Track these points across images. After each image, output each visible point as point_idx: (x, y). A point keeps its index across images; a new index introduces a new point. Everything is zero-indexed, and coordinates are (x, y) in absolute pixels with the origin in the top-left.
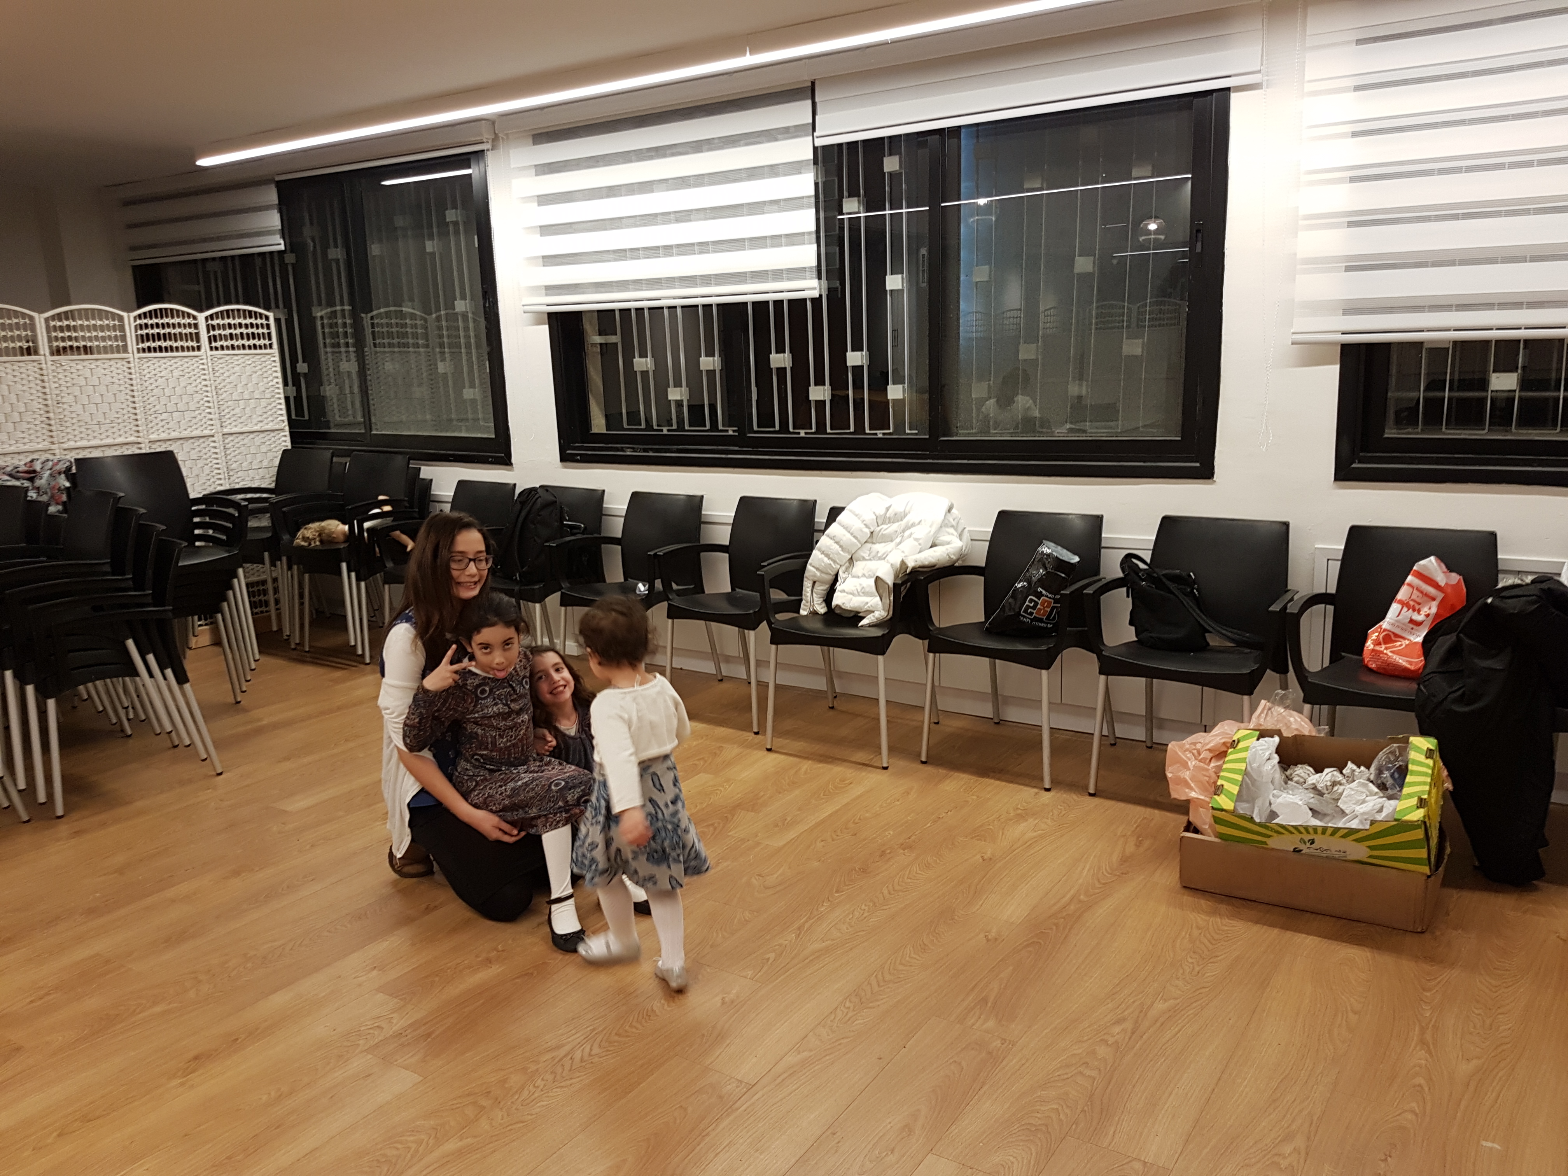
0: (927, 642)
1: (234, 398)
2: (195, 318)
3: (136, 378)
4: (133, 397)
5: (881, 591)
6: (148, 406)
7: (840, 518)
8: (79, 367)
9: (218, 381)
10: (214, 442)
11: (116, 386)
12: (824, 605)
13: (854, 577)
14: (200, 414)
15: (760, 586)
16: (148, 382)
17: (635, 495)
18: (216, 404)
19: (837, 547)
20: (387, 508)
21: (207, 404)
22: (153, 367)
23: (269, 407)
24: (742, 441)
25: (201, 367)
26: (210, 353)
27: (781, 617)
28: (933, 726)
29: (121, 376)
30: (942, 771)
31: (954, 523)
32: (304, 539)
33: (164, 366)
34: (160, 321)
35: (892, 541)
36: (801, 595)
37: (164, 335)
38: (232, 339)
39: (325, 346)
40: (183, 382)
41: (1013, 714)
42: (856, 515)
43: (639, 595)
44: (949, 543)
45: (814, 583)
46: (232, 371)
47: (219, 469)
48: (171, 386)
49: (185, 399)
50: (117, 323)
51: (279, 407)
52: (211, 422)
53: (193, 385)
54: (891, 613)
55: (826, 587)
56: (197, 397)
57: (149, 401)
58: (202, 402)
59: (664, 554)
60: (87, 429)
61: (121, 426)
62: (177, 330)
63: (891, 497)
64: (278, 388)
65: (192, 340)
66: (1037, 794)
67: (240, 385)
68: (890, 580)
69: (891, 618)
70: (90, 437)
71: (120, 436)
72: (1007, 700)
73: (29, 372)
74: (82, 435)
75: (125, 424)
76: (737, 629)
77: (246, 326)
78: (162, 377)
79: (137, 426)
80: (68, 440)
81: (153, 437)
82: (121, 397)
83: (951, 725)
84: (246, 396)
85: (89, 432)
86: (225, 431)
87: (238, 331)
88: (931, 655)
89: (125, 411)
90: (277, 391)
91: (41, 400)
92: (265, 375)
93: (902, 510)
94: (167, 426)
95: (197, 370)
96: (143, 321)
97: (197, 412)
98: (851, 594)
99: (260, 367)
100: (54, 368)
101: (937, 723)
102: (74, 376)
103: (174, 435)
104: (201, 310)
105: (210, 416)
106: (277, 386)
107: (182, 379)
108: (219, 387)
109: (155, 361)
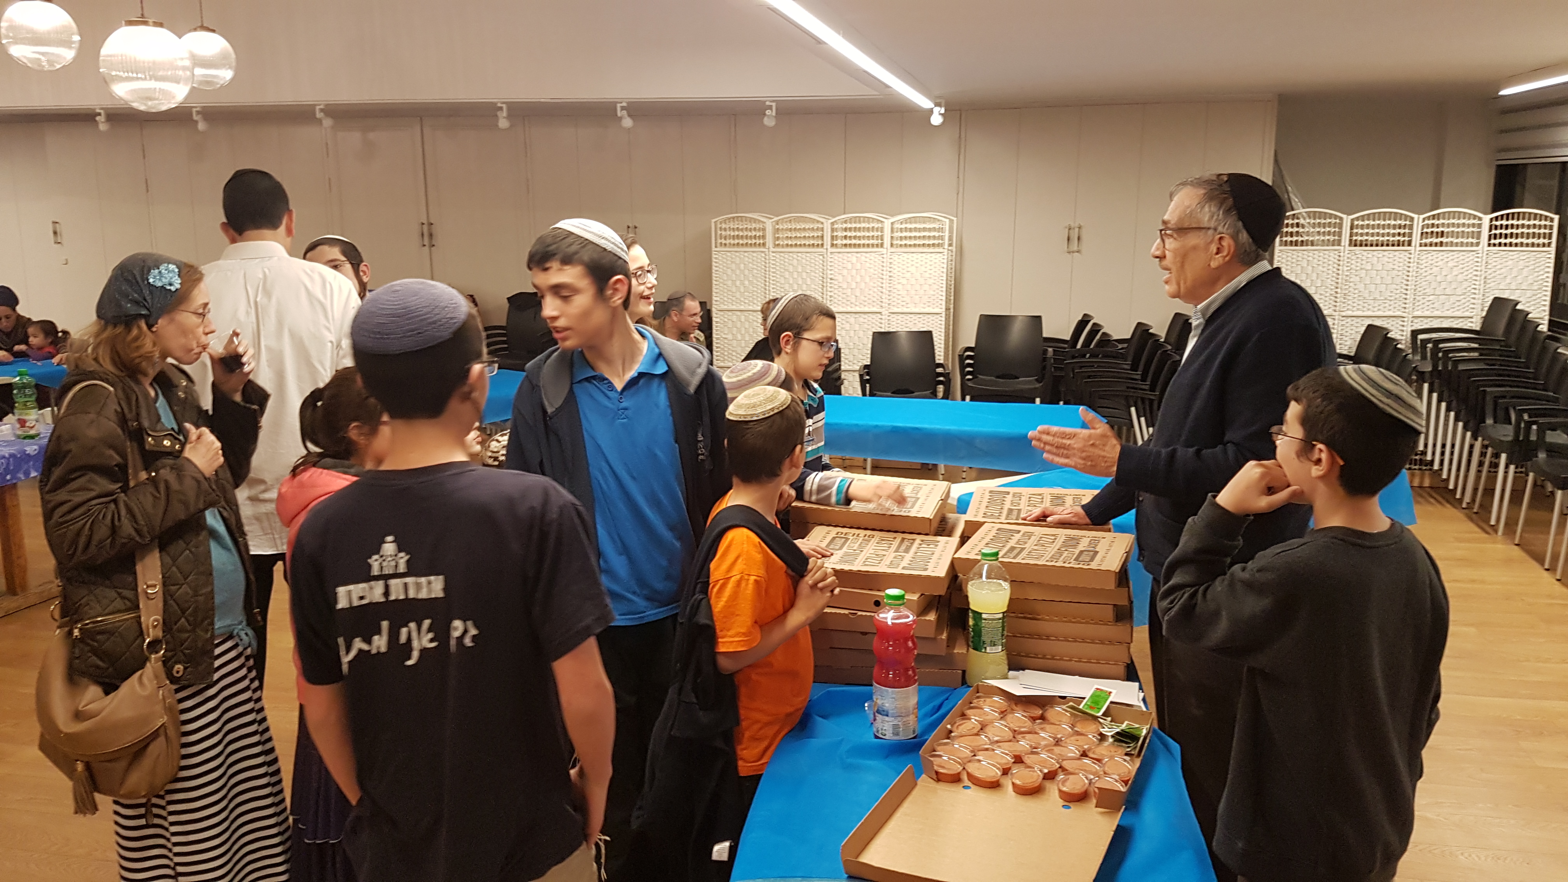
1: (1501, 287)
2: (1480, 219)
3: (1414, 266)
4: (1408, 280)
6: (1419, 289)
8: (1370, 256)
9: (1490, 272)
10: (1472, 322)
11: (1395, 272)
14: (1465, 298)
16: (1423, 270)
18: (1482, 291)
21: (1473, 291)
22: (1431, 258)
23: (1534, 298)
25: (1476, 260)
26: (1487, 248)
29: (1401, 264)
34: (1446, 222)
37: (1448, 232)
38: (1511, 238)
40: (1456, 271)
46: (1505, 264)
48: (1444, 273)
49: (1454, 285)
50: (1408, 223)
51: (1544, 298)
52: (1473, 306)
53: (1464, 274)
56: (1466, 284)
57: (1420, 285)
58: (1469, 288)
61: (1391, 303)
62: (1461, 229)
64: (1547, 282)
65: (1473, 238)
67: (1509, 277)
71: (1390, 310)
73: (1331, 258)
74: (1360, 307)
75: (1396, 301)
77: (1529, 227)
78: (1437, 266)
79: (1405, 303)
80: (1348, 309)
81: (1416, 313)
82: (1398, 280)
84: (1513, 287)
85: (1365, 305)
87: (1520, 231)
89: (1398, 291)
90: (1545, 284)
91: (1334, 279)
94: (1431, 306)
95: (1471, 262)
96: (1431, 222)
97: (1463, 297)
99: (1533, 262)
100: (1349, 256)
102: (1364, 262)
103: (1437, 313)
104: (1485, 213)
105: (1473, 301)
106: (1547, 280)
107: (1455, 269)
108: (1489, 277)
109: (1434, 253)
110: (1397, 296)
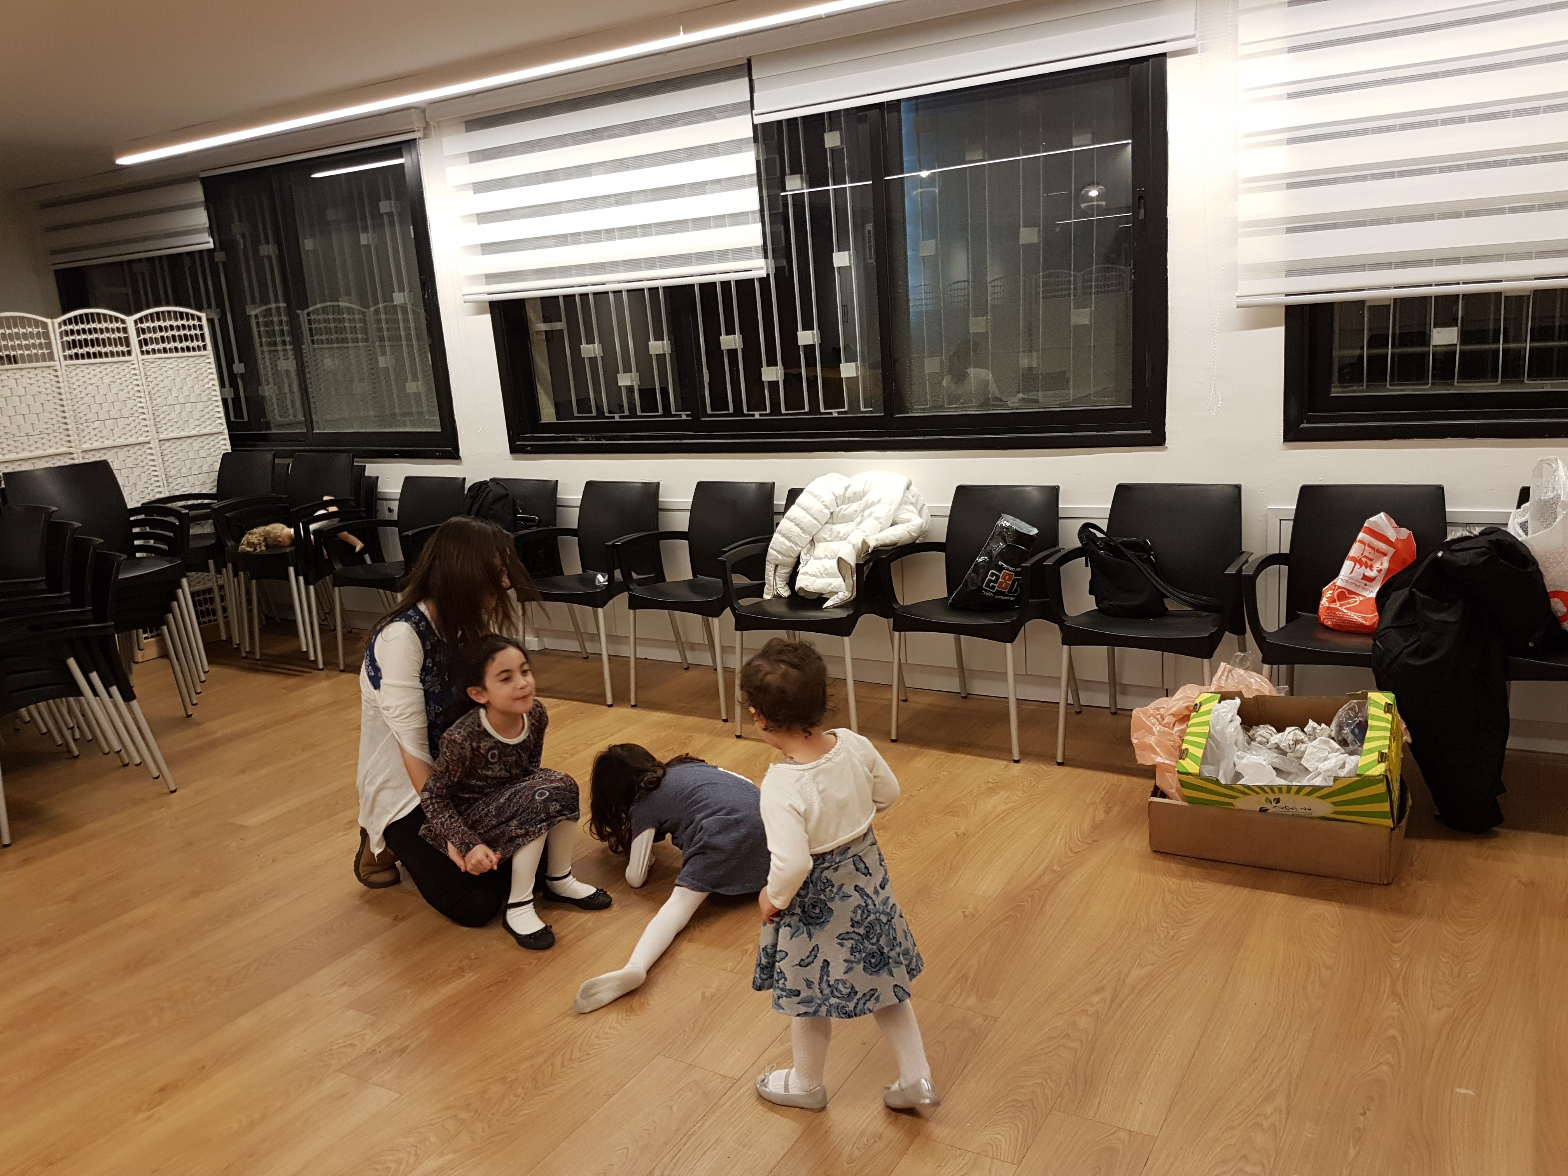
0: (891, 620)
1: (169, 403)
2: (123, 322)
3: (64, 386)
4: (63, 406)
5: (843, 572)
6: (79, 415)
7: (799, 500)
9: (152, 386)
10: (151, 448)
11: (43, 396)
12: (787, 588)
13: (816, 558)
14: (134, 421)
15: (722, 572)
16: (77, 391)
17: (589, 485)
18: (150, 409)
19: (797, 529)
20: (333, 509)
21: (141, 410)
22: (81, 374)
23: (206, 411)
24: (696, 425)
25: (133, 372)
26: (141, 357)
27: (745, 602)
28: (901, 703)
29: (48, 385)
30: (913, 749)
31: (913, 500)
32: (249, 544)
33: (93, 373)
34: (87, 327)
35: (852, 521)
36: (764, 579)
37: (92, 340)
38: (163, 342)
39: (261, 345)
40: (115, 388)
41: (980, 688)
42: (816, 496)
43: (598, 587)
44: (909, 521)
45: (777, 566)
46: (165, 375)
47: (157, 476)
48: (102, 393)
49: (118, 405)
50: (41, 330)
51: (217, 409)
52: (146, 429)
53: (125, 391)
54: (855, 593)
55: (788, 570)
56: (130, 403)
58: (135, 408)
59: (623, 544)
60: (15, 441)
61: (51, 437)
62: (105, 335)
63: (849, 477)
64: (215, 390)
65: (122, 345)
66: (1006, 766)
67: (174, 389)
68: (852, 561)
69: (855, 599)
70: (19, 450)
71: (51, 447)
72: (974, 674)
74: (10, 448)
75: (55, 434)
76: (700, 616)
77: (178, 328)
78: (91, 384)
79: (68, 436)
81: (86, 446)
82: (49, 406)
83: (920, 702)
84: (182, 401)
85: (18, 444)
86: (162, 437)
87: (170, 333)
88: (897, 633)
89: (54, 422)
90: (213, 393)
92: (200, 378)
93: (861, 489)
94: (100, 435)
95: (128, 376)
96: (69, 327)
97: (131, 419)
98: (814, 576)
99: (194, 370)
101: (906, 701)
103: (108, 443)
104: (129, 313)
105: (145, 423)
106: (214, 388)
107: (113, 385)
108: (153, 392)
109: (83, 368)
110: (55, 428)
